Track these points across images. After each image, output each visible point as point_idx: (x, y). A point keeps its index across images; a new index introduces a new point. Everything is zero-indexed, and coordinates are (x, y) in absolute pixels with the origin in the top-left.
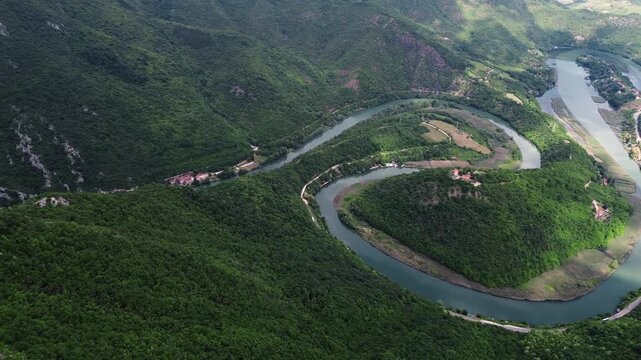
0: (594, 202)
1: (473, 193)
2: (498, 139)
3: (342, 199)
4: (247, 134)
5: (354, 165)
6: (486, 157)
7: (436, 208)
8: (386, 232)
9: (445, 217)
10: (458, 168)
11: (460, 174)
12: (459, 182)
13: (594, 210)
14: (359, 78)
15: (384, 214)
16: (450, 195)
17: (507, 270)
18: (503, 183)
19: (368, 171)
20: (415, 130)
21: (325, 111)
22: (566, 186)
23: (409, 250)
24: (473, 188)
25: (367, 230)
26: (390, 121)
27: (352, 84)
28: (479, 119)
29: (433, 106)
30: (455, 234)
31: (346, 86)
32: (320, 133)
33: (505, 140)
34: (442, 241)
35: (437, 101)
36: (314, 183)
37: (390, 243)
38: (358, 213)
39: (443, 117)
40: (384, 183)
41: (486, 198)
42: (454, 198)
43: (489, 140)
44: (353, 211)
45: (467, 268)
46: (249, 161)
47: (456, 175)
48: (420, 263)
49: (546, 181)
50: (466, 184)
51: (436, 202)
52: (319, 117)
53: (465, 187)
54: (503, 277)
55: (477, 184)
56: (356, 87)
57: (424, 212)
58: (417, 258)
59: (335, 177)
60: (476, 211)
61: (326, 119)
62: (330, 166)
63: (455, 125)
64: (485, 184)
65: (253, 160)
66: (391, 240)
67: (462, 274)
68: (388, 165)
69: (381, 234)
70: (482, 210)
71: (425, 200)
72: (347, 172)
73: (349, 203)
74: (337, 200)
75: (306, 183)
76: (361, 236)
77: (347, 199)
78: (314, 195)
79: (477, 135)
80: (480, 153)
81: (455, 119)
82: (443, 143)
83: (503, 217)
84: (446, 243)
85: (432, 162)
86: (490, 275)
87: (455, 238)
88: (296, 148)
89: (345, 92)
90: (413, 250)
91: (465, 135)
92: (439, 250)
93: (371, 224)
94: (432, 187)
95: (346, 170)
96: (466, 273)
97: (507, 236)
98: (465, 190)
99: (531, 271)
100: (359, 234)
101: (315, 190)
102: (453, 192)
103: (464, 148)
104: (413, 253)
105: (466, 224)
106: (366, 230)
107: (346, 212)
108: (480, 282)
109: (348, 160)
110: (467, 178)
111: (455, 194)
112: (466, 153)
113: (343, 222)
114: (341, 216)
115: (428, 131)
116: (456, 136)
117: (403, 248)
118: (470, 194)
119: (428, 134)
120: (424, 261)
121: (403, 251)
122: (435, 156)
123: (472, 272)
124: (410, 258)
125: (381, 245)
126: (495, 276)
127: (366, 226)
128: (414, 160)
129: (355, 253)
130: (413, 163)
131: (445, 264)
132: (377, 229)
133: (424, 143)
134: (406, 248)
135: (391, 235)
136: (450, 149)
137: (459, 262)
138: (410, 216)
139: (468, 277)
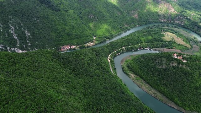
1: (182, 65)
2: (194, 42)
3: (124, 61)
4: (93, 32)
5: (132, 47)
6: (188, 49)
7: (164, 70)
8: (141, 77)
9: (168, 74)
10: (176, 53)
11: (177, 56)
12: (176, 59)
14: (138, 14)
15: (141, 69)
16: (171, 65)
17: (196, 103)
18: (197, 62)
19: (137, 50)
20: (159, 35)
21: (124, 26)
23: (150, 87)
24: (183, 63)
25: (133, 76)
26: (149, 31)
27: (136, 16)
28: (187, 33)
29: (167, 26)
30: (172, 82)
31: (133, 17)
32: (120, 34)
33: (198, 42)
34: (166, 85)
35: (169, 25)
36: (114, 53)
37: (142, 82)
38: (130, 68)
39: (171, 31)
40: (143, 56)
41: (188, 68)
42: (173, 66)
43: (191, 42)
44: (128, 66)
45: (176, 99)
46: (91, 43)
47: (175, 56)
48: (154, 94)
50: (180, 61)
51: (164, 67)
52: (121, 28)
53: (179, 62)
54: (193, 106)
55: (185, 61)
56: (137, 17)
57: (159, 71)
58: (153, 91)
59: (123, 52)
60: (183, 73)
61: (123, 29)
62: (122, 47)
63: (176, 34)
64: (188, 62)
65: (93, 42)
66: (143, 81)
67: (173, 101)
68: (146, 48)
69: (139, 78)
70: (186, 73)
71: (160, 66)
72: (128, 50)
73: (127, 63)
74: (122, 61)
75: (111, 53)
76: (130, 78)
77: (126, 61)
78: (113, 58)
79: (185, 39)
80: (186, 47)
81: (176, 32)
82: (170, 41)
83: (196, 78)
84: (167, 86)
85: (165, 49)
86: (187, 104)
87: (172, 84)
88: (110, 39)
89: (133, 19)
90: (152, 87)
91: (180, 39)
92: (164, 89)
93: (135, 73)
94: (164, 60)
95: (128, 49)
96: (175, 101)
97: (197, 87)
98: (179, 63)
100: (129, 77)
101: (114, 56)
102: (173, 63)
103: (179, 44)
105: (178, 79)
107: (125, 67)
108: (182, 107)
109: (130, 45)
110: (180, 58)
111: (174, 65)
112: (180, 47)
113: (123, 71)
114: (123, 68)
115: (164, 36)
116: (176, 39)
117: (147, 86)
118: (181, 65)
119: (164, 37)
120: (156, 93)
121: (147, 87)
122: (166, 46)
123: (178, 101)
124: (150, 90)
125: (138, 83)
126: (189, 105)
127: (133, 74)
128: (157, 48)
129: (126, 85)
130: (156, 49)
131: (165, 96)
132: (137, 76)
133: (162, 41)
134: (149, 86)
135: (143, 79)
136: (173, 44)
137: (173, 96)
138: (152, 72)
139: (176, 104)
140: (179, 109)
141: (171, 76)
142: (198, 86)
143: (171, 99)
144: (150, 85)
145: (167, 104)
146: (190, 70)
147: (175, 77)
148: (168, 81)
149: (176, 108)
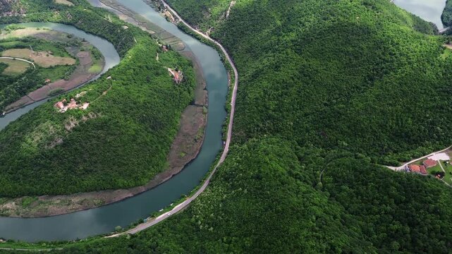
0: (169, 70)
1: (87, 116)
2: (73, 45)
6: (74, 67)
7: (64, 145)
8: (31, 194)
9: (76, 149)
11: (65, 104)
12: (69, 112)
13: (172, 76)
15: (16, 179)
16: (68, 128)
17: (149, 163)
22: (147, 67)
23: (63, 198)
24: (84, 112)
30: (94, 158)
33: (80, 45)
34: (87, 171)
37: (42, 203)
39: (12, 43)
41: (100, 114)
42: (74, 129)
43: (68, 49)
45: (121, 181)
47: (62, 107)
48: (81, 203)
49: (132, 71)
50: (76, 111)
51: (60, 141)
53: (77, 114)
54: (149, 170)
55: (85, 106)
57: (55, 155)
58: (76, 199)
60: (98, 130)
63: (28, 47)
64: (91, 102)
66: (41, 199)
67: (120, 188)
69: (27, 199)
70: (103, 125)
71: (49, 144)
76: (7, 216)
79: (54, 49)
80: (67, 65)
81: (25, 41)
82: (29, 71)
83: (122, 122)
84: (91, 171)
85: (31, 94)
86: (140, 175)
87: (96, 162)
90: (66, 194)
91: (44, 54)
92: (89, 181)
93: (10, 196)
94: (48, 128)
96: (121, 185)
97: (134, 136)
98: (79, 117)
99: (164, 151)
102: (69, 124)
103: (51, 67)
104: (69, 198)
105: (97, 146)
106: (8, 205)
108: (136, 185)
110: (73, 105)
111: (72, 125)
112: (56, 71)
115: (7, 65)
116: (35, 59)
117: (56, 200)
118: (84, 118)
119: (9, 68)
120: (83, 199)
121: (58, 201)
122: (29, 88)
123: (126, 182)
124: (69, 204)
125: (34, 211)
126: (144, 173)
127: (6, 202)
128: (12, 102)
129: (12, 241)
130: (12, 105)
131: (101, 189)
132: (21, 197)
133: (11, 81)
134: (59, 197)
135: (37, 195)
136: (39, 75)
137: (112, 180)
138: (44, 166)
139: (126, 187)
140: (135, 193)
141: (84, 148)
142: (134, 133)
143: (114, 188)
144: (60, 194)
145: (114, 200)
146: (104, 116)
147: (92, 145)
148: (85, 161)
149: (130, 195)
